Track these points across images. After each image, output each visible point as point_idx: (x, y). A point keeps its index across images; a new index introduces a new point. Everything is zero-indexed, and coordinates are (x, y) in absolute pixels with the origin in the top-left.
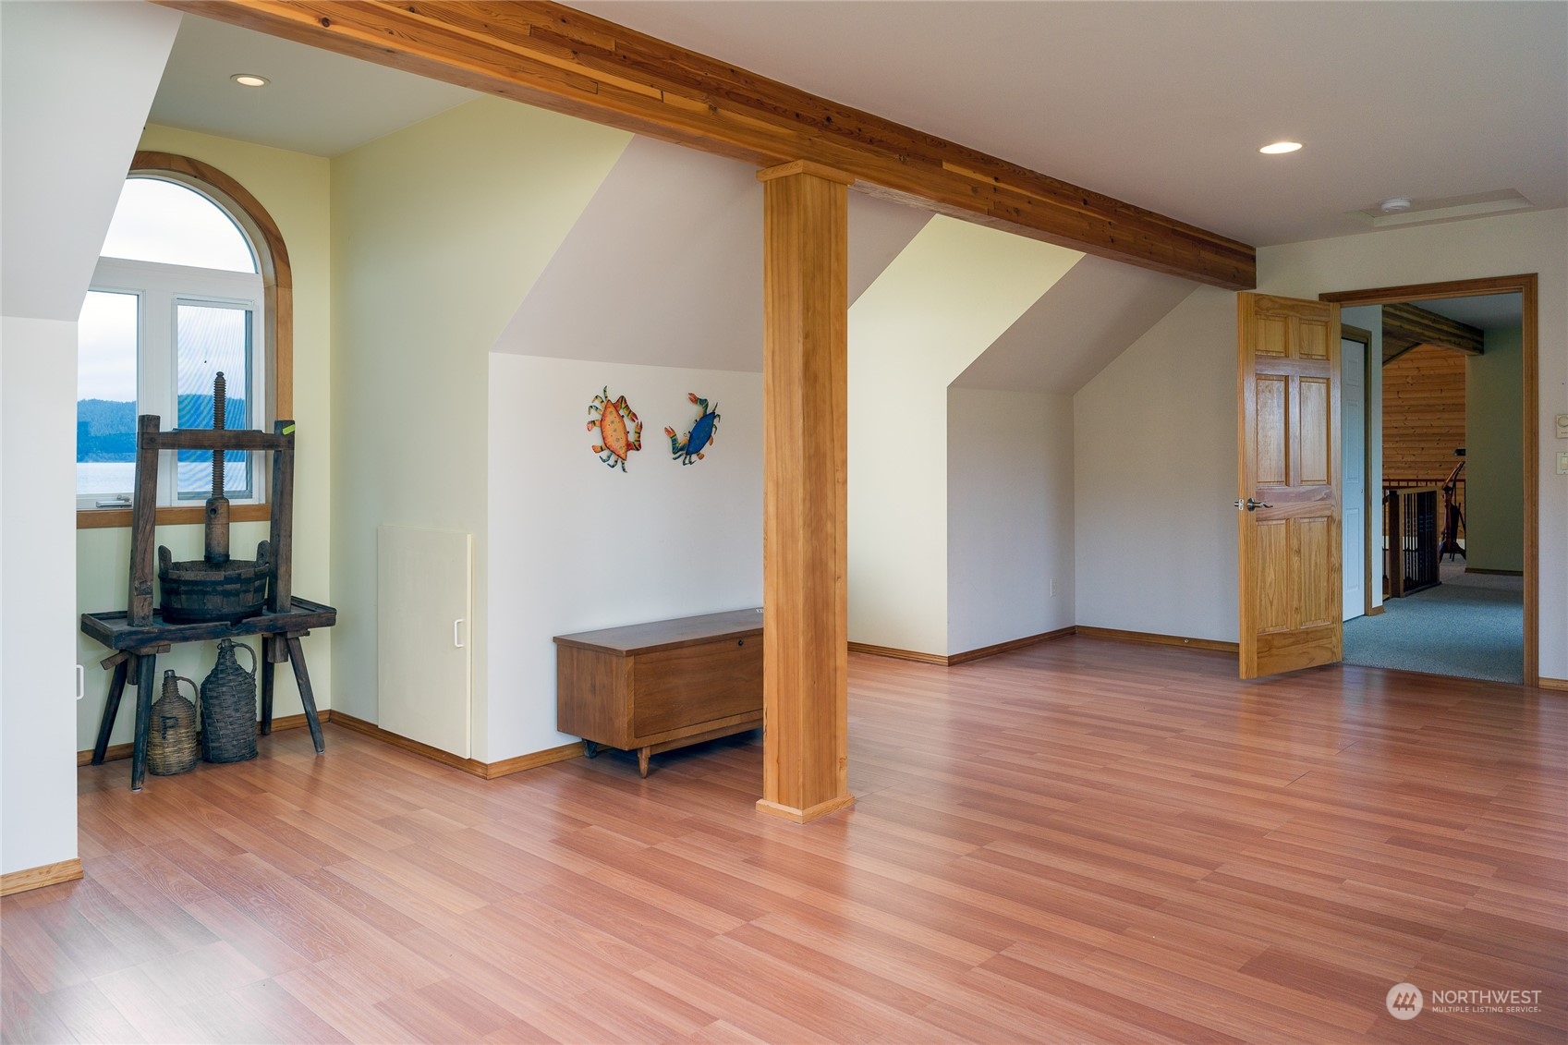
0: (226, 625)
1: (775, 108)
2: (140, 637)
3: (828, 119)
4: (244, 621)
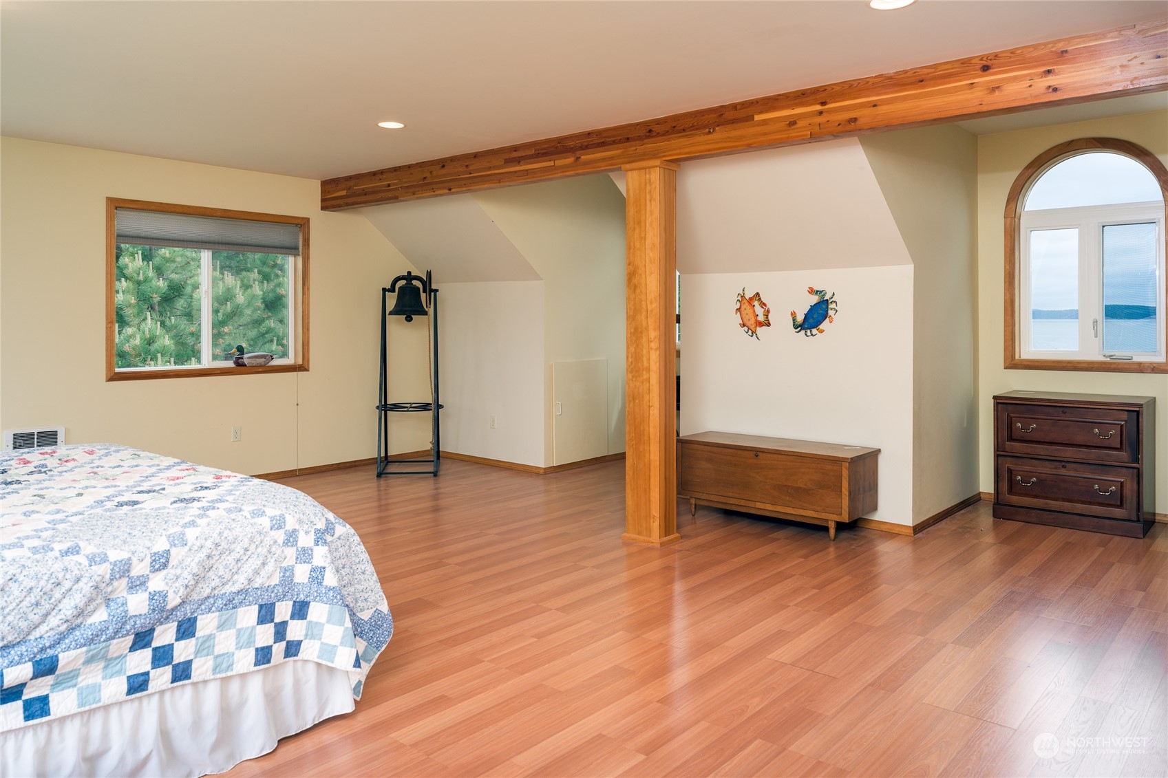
1: (614, 141)
3: (650, 131)
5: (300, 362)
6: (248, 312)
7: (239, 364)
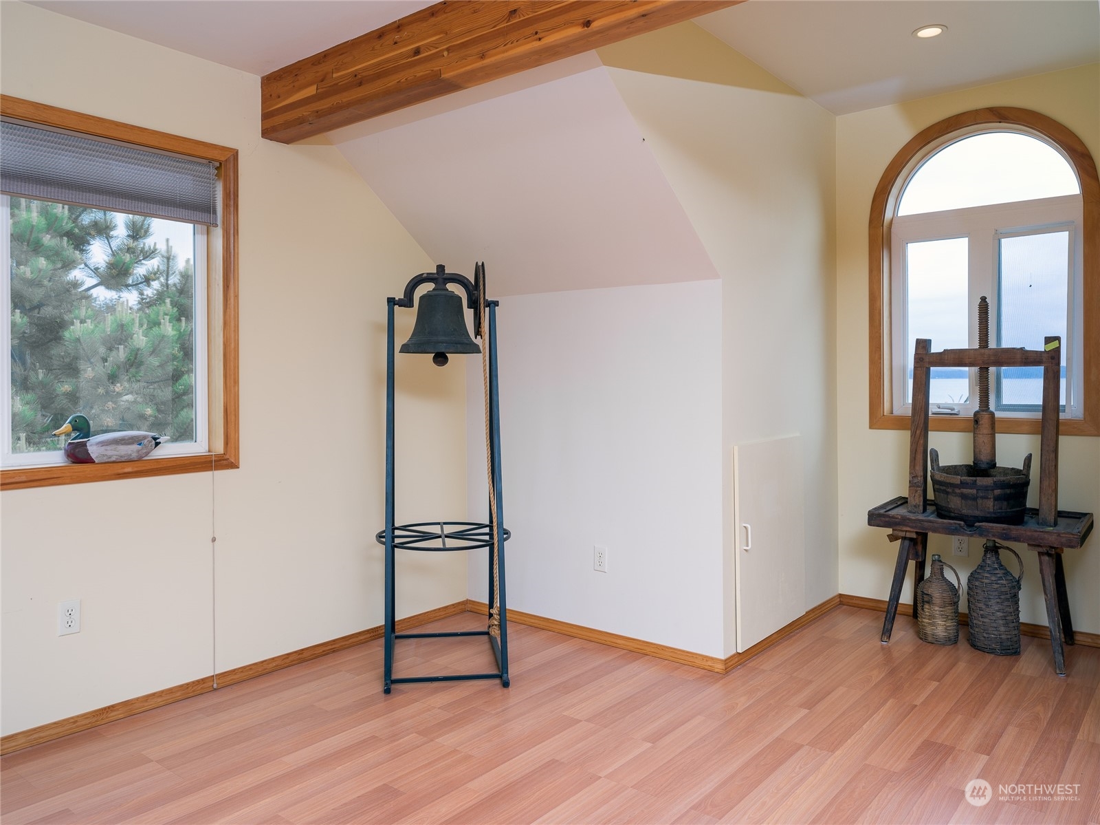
0: (959, 524)
2: (887, 519)
4: (977, 524)
5: (219, 448)
6: (154, 361)
7: (78, 456)
